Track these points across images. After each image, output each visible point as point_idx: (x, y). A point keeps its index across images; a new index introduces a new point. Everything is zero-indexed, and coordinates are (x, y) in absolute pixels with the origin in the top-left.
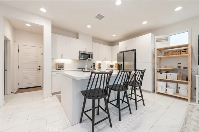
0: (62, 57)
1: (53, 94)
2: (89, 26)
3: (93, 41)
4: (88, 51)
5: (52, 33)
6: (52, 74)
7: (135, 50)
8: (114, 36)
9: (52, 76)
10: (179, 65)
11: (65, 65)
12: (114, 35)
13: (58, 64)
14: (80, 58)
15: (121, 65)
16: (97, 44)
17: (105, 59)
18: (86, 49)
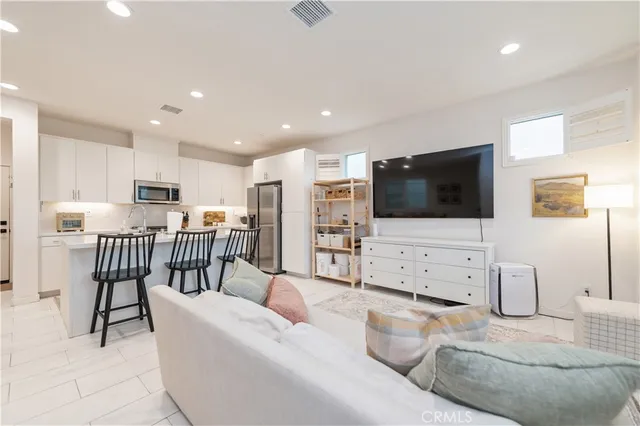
0: (76, 196)
1: (43, 296)
2: (155, 122)
3: (181, 154)
5: (39, 132)
6: (40, 243)
7: (279, 183)
8: (238, 145)
9: (40, 248)
10: (345, 218)
11: (86, 220)
12: (238, 143)
13: (64, 215)
14: (137, 200)
15: (254, 216)
16: (195, 161)
17: (222, 202)
18: (158, 175)
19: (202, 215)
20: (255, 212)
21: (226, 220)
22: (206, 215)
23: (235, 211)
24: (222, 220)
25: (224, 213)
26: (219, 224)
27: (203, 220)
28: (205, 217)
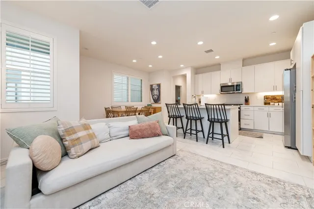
14: (221, 93)
17: (275, 89)
19: (263, 98)
26: (276, 104)
27: (263, 101)
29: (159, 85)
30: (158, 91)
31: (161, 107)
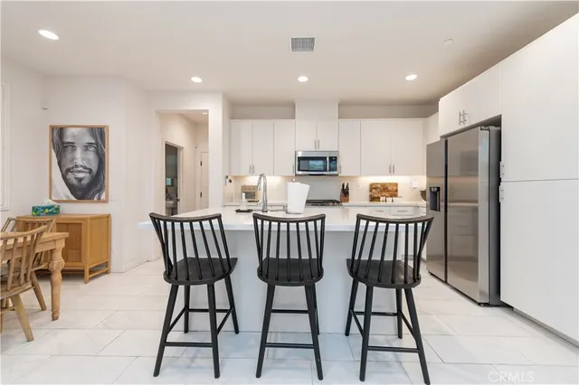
0: (252, 171)
2: (303, 79)
4: (326, 147)
8: (412, 81)
12: (411, 77)
15: (438, 189)
16: (356, 122)
17: (392, 171)
18: (317, 143)
19: (368, 188)
20: (440, 183)
21: (399, 194)
22: (373, 187)
23: (412, 182)
24: (394, 194)
25: (396, 185)
26: (389, 199)
27: (369, 193)
28: (371, 191)
29: (99, 134)
30: (91, 155)
31: (108, 217)
